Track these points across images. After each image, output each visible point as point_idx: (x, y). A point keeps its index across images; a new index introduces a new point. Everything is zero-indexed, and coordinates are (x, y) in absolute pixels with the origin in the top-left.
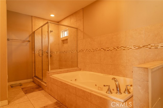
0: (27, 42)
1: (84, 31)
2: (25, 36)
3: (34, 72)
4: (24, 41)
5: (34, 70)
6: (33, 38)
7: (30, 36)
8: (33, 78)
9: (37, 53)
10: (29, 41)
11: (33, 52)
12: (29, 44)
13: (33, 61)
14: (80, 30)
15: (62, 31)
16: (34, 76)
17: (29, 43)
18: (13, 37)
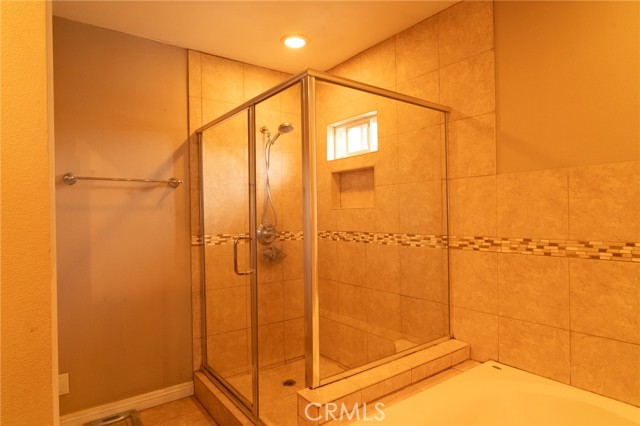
0: (164, 190)
1: (497, 126)
2: (156, 156)
3: (197, 343)
4: (148, 186)
5: (197, 333)
6: (194, 165)
7: (176, 156)
8: (194, 378)
9: (213, 244)
10: (173, 184)
11: (195, 241)
12: (171, 199)
13: (196, 288)
14: (468, 118)
15: (336, 124)
16: (197, 364)
17: (173, 192)
18: (94, 163)
